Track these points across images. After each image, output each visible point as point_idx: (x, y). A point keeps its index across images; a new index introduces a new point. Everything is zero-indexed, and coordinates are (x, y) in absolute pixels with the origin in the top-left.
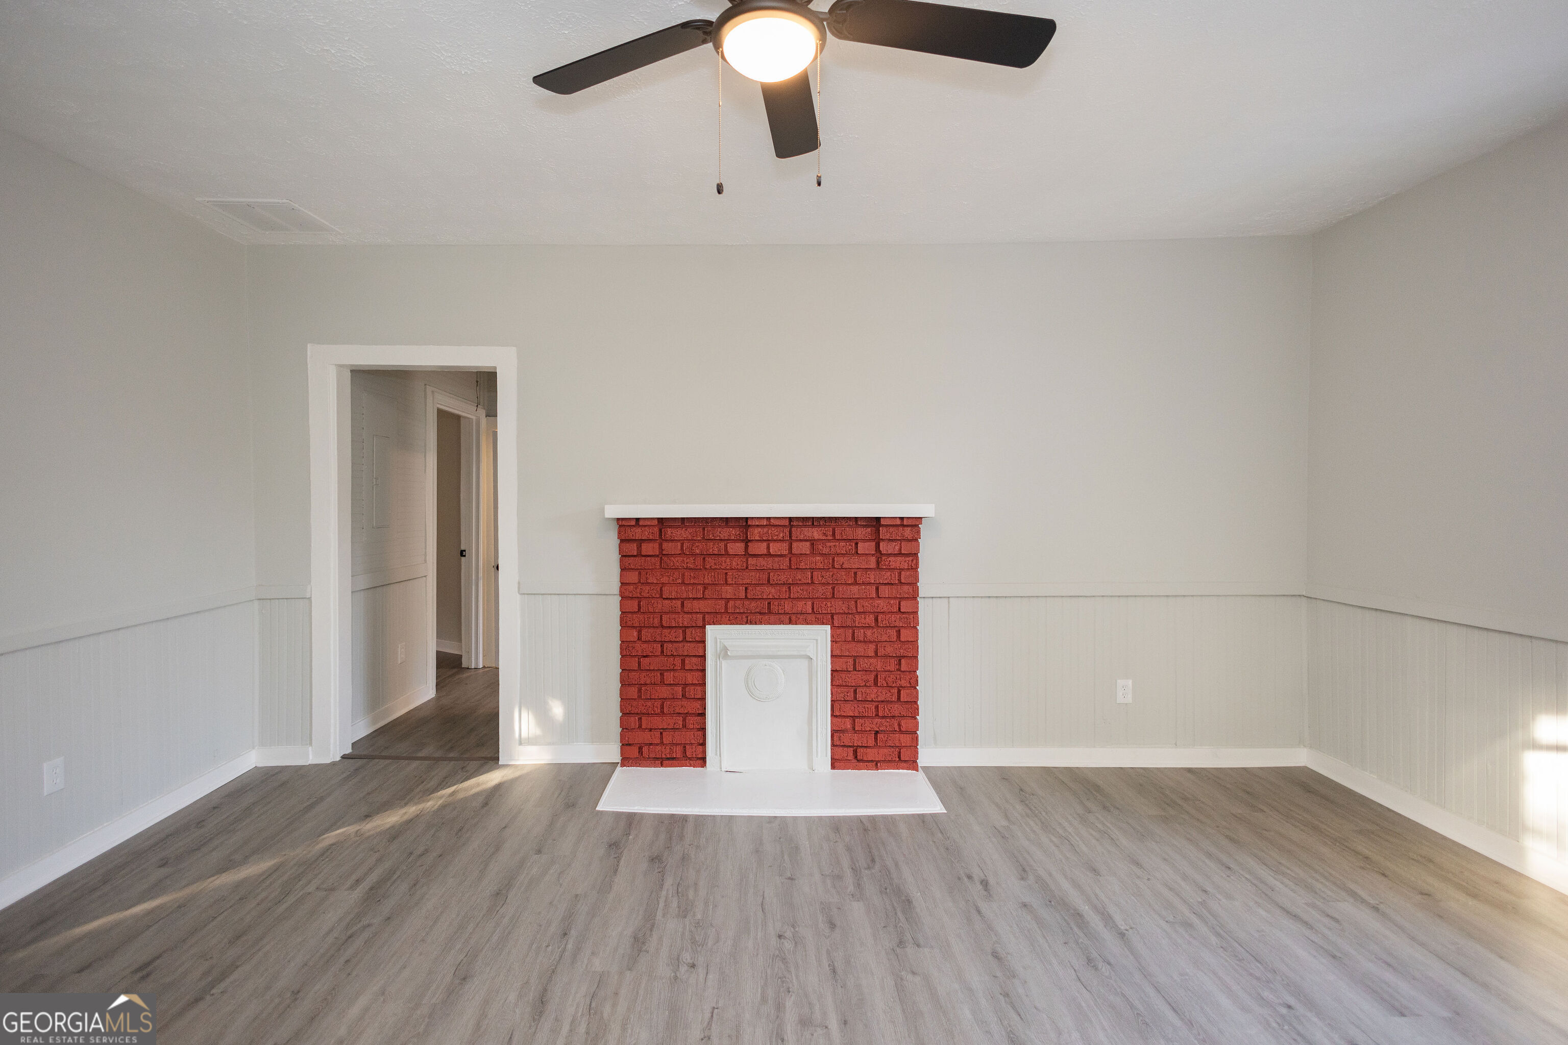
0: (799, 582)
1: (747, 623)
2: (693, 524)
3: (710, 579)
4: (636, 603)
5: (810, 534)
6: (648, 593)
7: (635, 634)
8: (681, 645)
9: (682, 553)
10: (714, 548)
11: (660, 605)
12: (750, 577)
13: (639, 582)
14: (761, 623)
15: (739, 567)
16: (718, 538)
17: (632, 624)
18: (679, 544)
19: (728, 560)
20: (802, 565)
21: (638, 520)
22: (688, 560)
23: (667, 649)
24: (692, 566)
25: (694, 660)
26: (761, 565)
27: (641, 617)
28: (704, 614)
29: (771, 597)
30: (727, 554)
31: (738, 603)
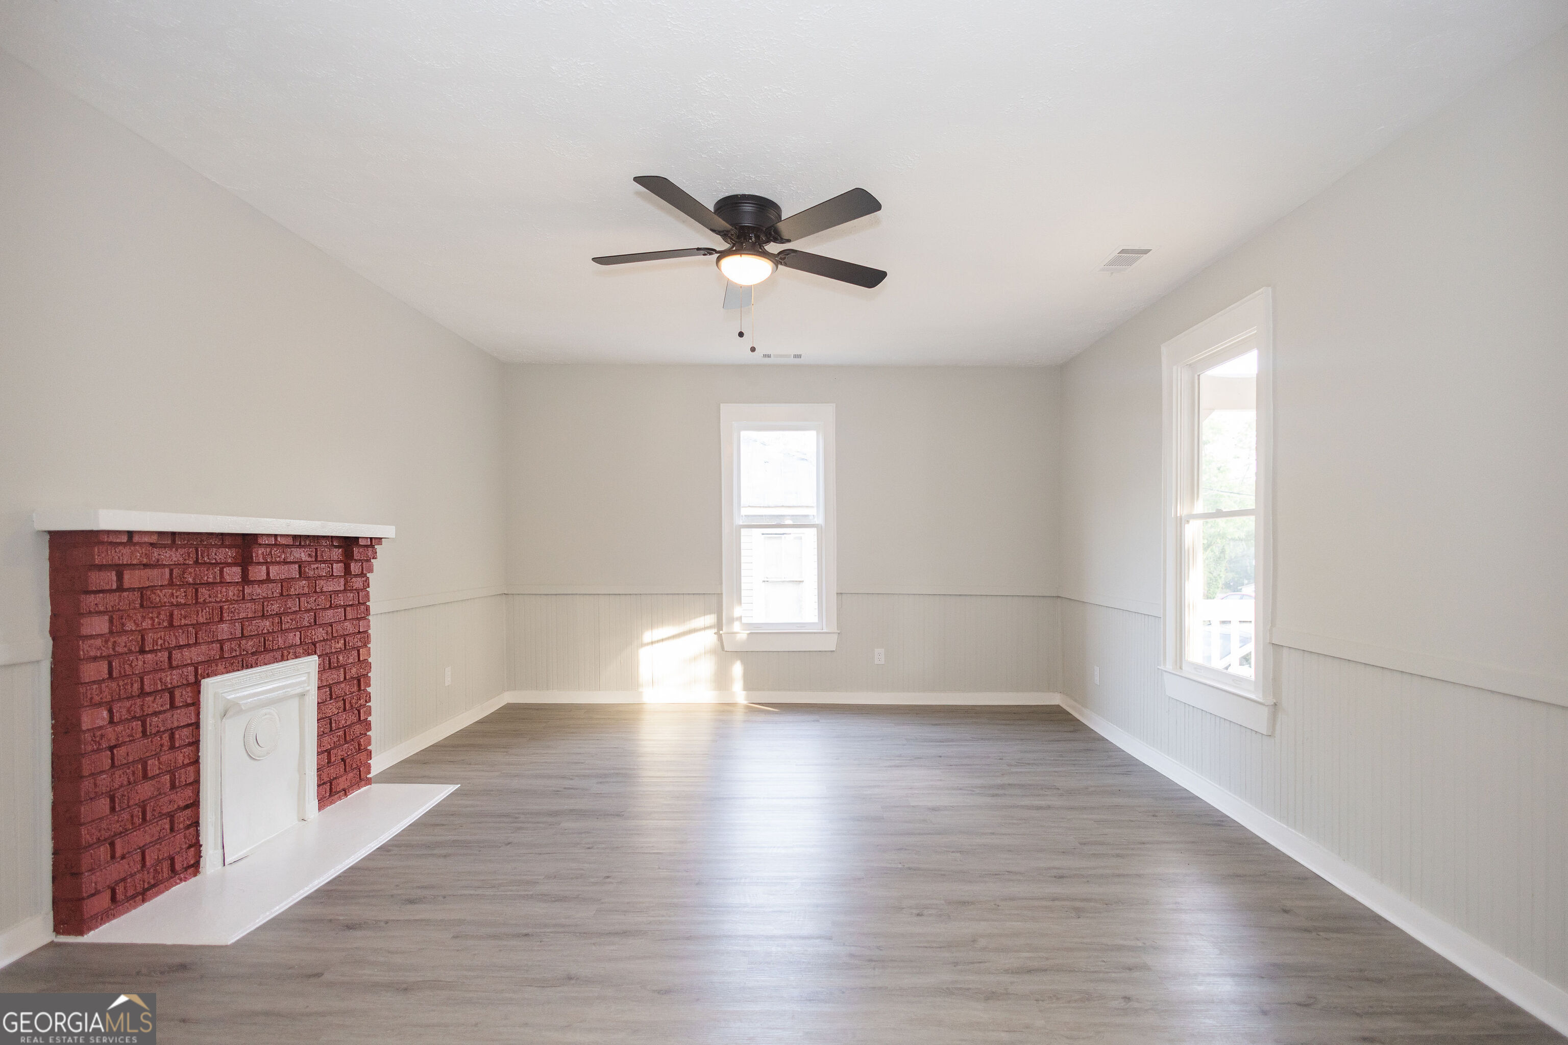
0: (289, 611)
1: (243, 668)
2: (186, 542)
3: (204, 616)
4: (104, 666)
5: (298, 556)
6: (125, 646)
7: (105, 714)
8: (169, 715)
9: (171, 584)
10: (210, 576)
11: (139, 663)
12: (246, 610)
13: (111, 632)
14: (257, 665)
15: (235, 598)
16: (214, 561)
17: (101, 698)
18: (167, 571)
19: (224, 590)
20: (292, 592)
21: (130, 534)
22: (178, 593)
23: (150, 726)
24: (183, 601)
25: (186, 732)
26: (257, 594)
27: (114, 685)
28: (196, 666)
29: (265, 631)
30: (222, 582)
31: (234, 644)
